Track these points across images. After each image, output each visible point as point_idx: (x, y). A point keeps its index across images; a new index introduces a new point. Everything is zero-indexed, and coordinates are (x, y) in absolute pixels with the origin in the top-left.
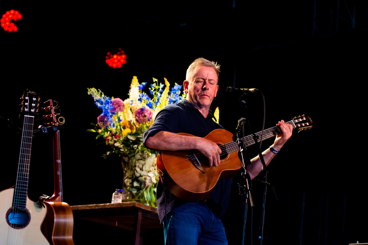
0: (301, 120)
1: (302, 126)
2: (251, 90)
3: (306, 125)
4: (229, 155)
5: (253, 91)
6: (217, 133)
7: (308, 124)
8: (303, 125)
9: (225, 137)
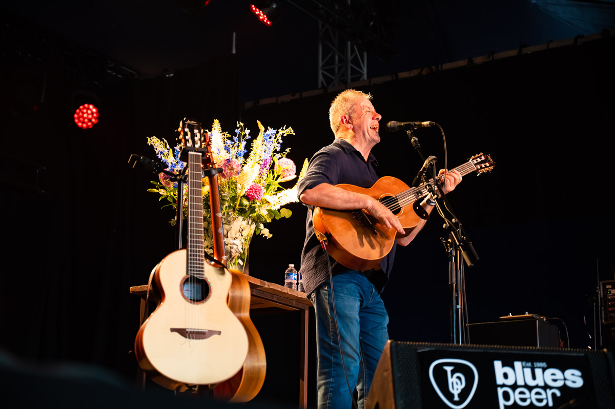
0: (479, 160)
1: (481, 168)
2: (426, 123)
3: (486, 166)
4: (402, 210)
5: (427, 125)
6: (385, 181)
7: (487, 164)
8: (483, 166)
9: (395, 186)
